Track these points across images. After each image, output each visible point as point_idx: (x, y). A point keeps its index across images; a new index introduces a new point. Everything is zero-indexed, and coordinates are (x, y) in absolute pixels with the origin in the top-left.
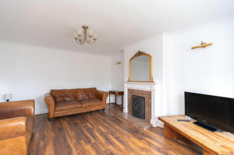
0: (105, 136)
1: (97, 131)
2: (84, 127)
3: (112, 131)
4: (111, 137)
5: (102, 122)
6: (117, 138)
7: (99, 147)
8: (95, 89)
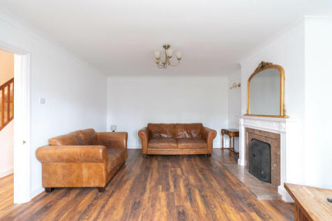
0: (189, 190)
1: (185, 180)
2: (171, 172)
3: (202, 186)
4: (197, 192)
5: (197, 171)
6: (203, 197)
7: (173, 199)
8: (201, 125)
